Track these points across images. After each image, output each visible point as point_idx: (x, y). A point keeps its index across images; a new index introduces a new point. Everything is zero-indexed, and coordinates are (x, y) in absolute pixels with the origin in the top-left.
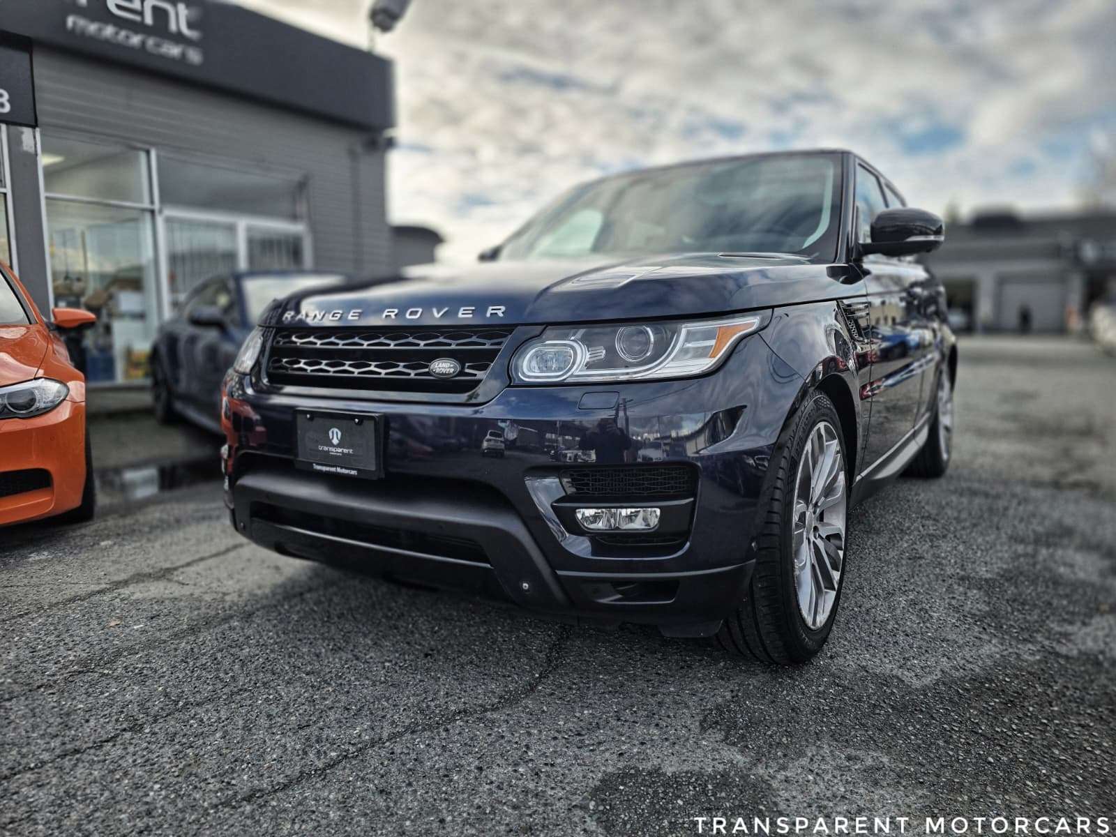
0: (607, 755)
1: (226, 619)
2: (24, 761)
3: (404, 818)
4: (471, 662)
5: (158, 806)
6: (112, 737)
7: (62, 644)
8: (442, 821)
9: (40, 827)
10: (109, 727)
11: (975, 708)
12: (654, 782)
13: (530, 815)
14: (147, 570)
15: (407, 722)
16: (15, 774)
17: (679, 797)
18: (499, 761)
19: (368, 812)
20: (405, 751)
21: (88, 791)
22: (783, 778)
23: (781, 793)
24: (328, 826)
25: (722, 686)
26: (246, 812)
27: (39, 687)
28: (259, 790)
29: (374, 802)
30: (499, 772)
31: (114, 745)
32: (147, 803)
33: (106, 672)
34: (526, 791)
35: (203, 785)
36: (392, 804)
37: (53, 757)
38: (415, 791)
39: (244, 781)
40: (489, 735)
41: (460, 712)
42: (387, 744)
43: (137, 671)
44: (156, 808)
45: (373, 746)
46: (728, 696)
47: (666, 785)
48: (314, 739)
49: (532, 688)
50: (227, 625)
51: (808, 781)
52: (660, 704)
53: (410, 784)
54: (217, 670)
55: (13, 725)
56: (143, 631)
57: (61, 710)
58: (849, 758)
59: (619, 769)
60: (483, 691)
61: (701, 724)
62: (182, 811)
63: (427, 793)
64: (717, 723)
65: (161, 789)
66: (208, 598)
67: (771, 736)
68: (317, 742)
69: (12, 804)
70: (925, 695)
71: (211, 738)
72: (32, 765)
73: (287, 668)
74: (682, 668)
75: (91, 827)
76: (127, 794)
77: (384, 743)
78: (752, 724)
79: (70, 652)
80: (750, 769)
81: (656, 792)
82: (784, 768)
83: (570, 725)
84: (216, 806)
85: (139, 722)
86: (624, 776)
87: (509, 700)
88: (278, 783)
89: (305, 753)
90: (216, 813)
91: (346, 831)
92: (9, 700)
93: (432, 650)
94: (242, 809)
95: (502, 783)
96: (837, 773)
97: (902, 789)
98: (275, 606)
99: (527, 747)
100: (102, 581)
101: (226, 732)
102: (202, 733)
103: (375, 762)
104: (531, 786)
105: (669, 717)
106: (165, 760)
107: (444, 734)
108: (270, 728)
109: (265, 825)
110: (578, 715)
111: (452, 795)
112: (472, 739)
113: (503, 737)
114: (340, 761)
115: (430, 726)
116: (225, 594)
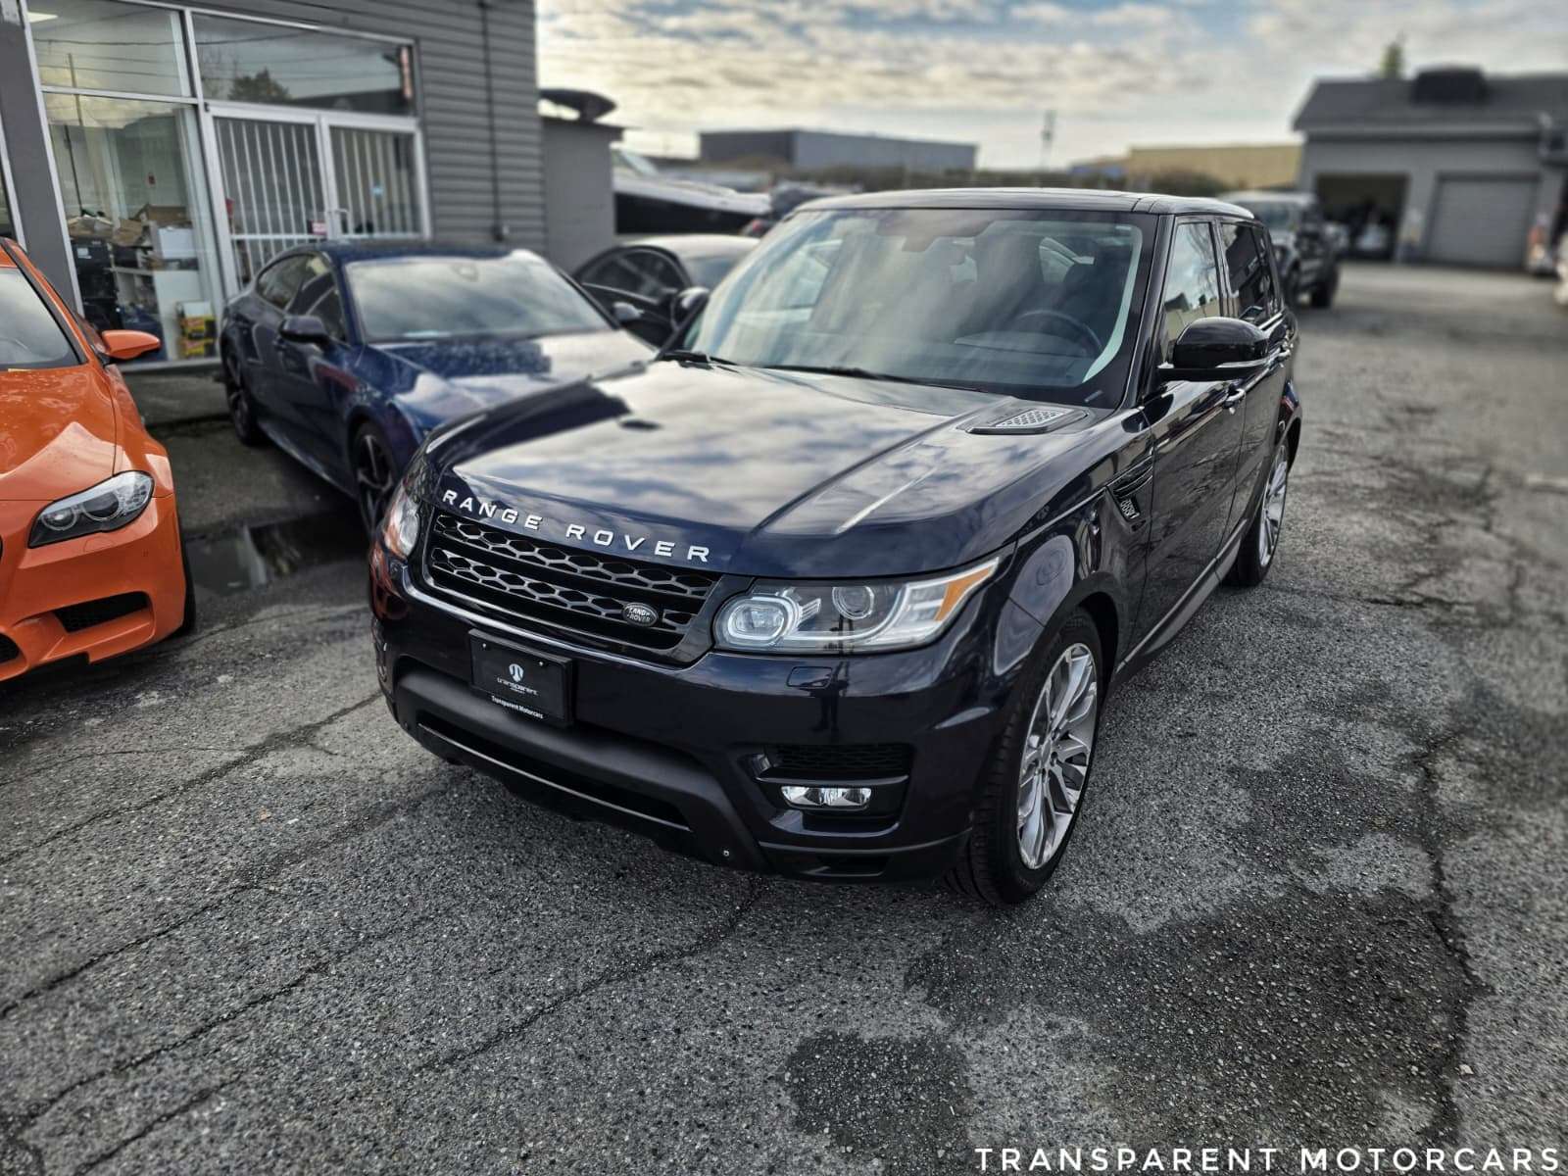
0: (806, 1015)
1: (392, 811)
2: (216, 1010)
3: (605, 1089)
4: (667, 888)
5: (363, 1067)
6: (298, 981)
7: (213, 845)
8: (642, 1093)
9: (252, 1091)
10: (292, 966)
11: (1193, 963)
12: (850, 1051)
13: (726, 1088)
14: (284, 729)
15: (602, 967)
16: (211, 1027)
17: (873, 1069)
18: (698, 1022)
19: (570, 1080)
20: (602, 1006)
21: (289, 1048)
22: (979, 1048)
23: (974, 1066)
24: (532, 1095)
25: (934, 928)
26: (451, 1078)
27: (204, 909)
28: (460, 1051)
29: (574, 1069)
30: (697, 1035)
31: (303, 990)
32: (351, 1064)
33: (272, 888)
34: (723, 1060)
35: (403, 1042)
36: (592, 1072)
37: (243, 1005)
38: (614, 1057)
39: (443, 1039)
40: (687, 987)
41: (656, 956)
42: (583, 996)
43: (305, 888)
44: (361, 1070)
45: (569, 999)
46: (939, 940)
47: (862, 1054)
48: (507, 988)
49: (731, 927)
50: (392, 822)
51: (1003, 1053)
52: (866, 950)
53: (608, 1049)
54: (393, 888)
55: (190, 963)
56: (301, 829)
57: (236, 941)
58: (1049, 1026)
59: (817, 1034)
60: (679, 929)
61: (905, 979)
62: (387, 1073)
63: (626, 1059)
64: (922, 977)
65: (362, 1047)
66: (363, 776)
67: (975, 995)
68: (511, 991)
69: (216, 1063)
70: (1146, 944)
71: (402, 984)
72: (225, 1016)
73: (468, 889)
74: (895, 901)
75: (301, 1091)
76: (329, 1053)
77: (579, 995)
78: (960, 978)
79: (225, 858)
80: (947, 1037)
81: (851, 1063)
82: (981, 1036)
83: (770, 976)
84: (420, 1068)
85: (323, 960)
86: (823, 1042)
87: (708, 942)
88: (478, 1043)
89: (501, 1006)
90: (421, 1077)
91: (550, 1103)
92: (175, 927)
93: (624, 869)
94: (446, 1074)
95: (700, 1049)
96: (1034, 1043)
97: (1093, 1064)
98: (443, 793)
99: (725, 1003)
100: (235, 746)
101: (415, 975)
102: (391, 976)
103: (572, 1019)
104: (729, 1052)
105: (873, 968)
106: (359, 1010)
107: (640, 984)
108: (461, 972)
109: (471, 1093)
110: (779, 963)
111: (650, 1062)
112: (669, 993)
113: (701, 991)
114: (536, 1017)
115: (626, 973)
116: (383, 772)
